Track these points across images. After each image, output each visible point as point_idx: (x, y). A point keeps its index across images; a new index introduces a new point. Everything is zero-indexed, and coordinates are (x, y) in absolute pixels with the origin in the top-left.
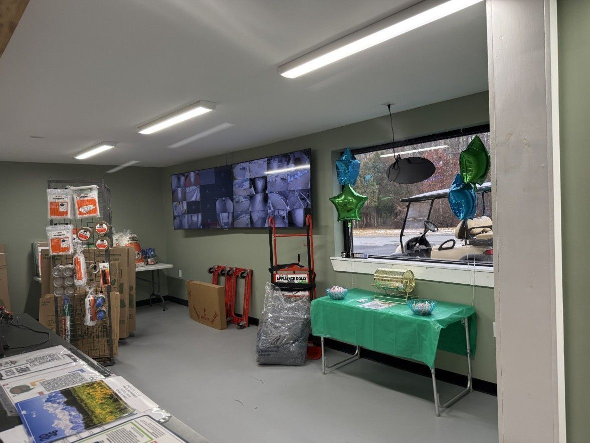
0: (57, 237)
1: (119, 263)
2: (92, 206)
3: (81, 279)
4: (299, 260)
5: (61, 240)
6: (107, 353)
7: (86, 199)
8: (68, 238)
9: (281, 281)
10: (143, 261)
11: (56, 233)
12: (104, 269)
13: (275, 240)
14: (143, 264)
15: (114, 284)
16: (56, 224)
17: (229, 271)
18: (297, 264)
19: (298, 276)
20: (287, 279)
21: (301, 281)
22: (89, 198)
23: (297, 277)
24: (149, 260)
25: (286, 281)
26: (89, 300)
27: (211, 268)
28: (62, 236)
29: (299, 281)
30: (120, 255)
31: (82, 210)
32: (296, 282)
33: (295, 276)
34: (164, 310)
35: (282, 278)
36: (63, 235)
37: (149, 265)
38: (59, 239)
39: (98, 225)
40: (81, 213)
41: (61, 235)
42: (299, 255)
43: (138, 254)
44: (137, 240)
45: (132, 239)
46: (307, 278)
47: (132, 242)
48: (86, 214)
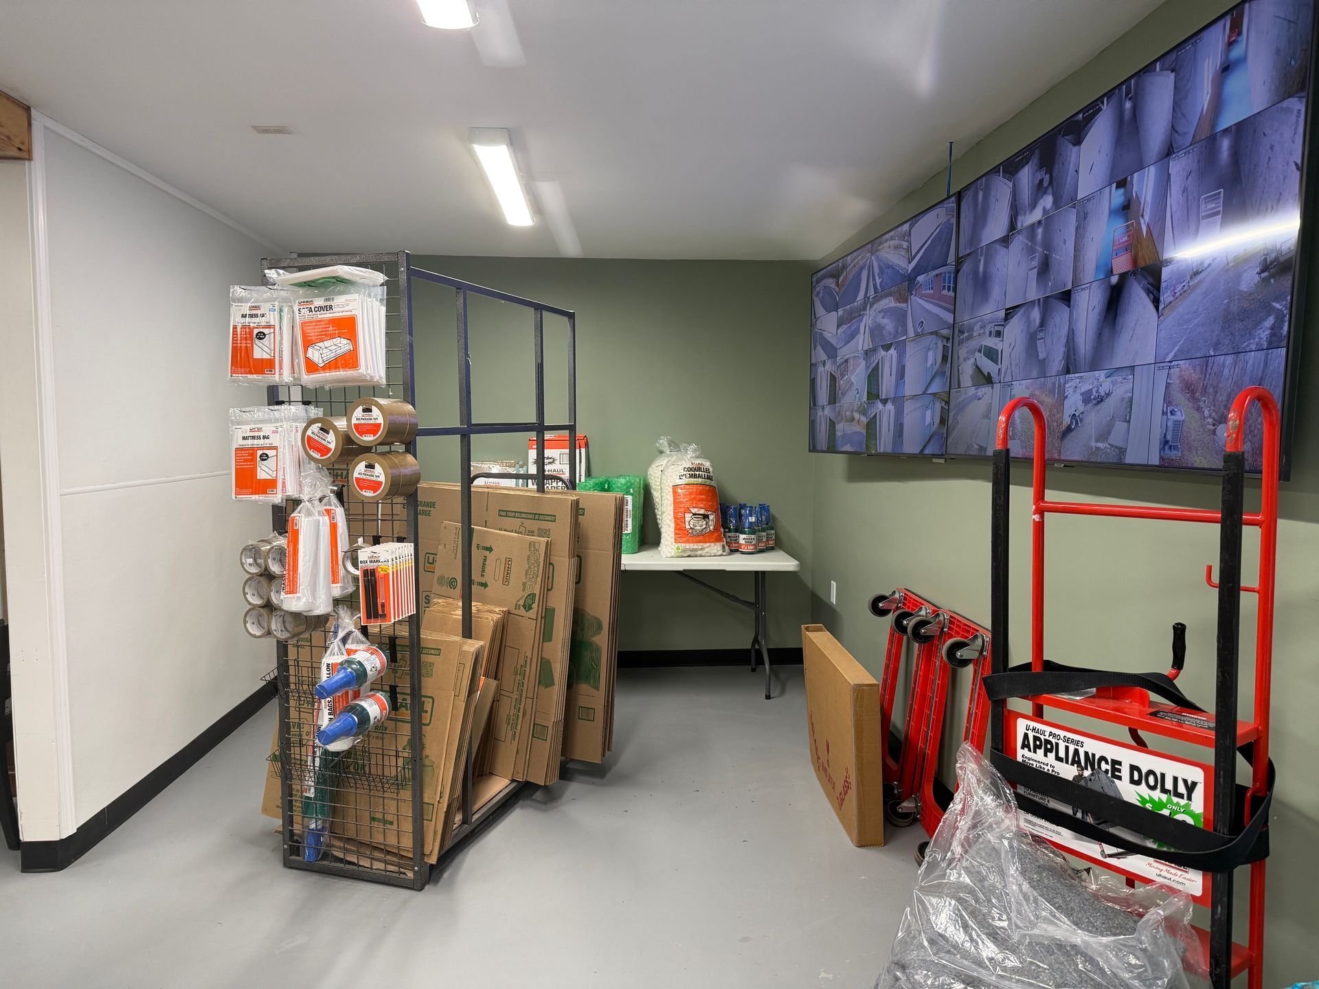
0: (249, 442)
2: (344, 341)
4: (1178, 662)
5: (260, 453)
7: (327, 315)
8: (275, 448)
9: (1039, 759)
10: (718, 540)
11: (246, 430)
13: (1039, 529)
14: (716, 548)
16: (282, 403)
17: (923, 623)
18: (1164, 686)
19: (1146, 762)
20: (1076, 761)
21: (1157, 795)
22: (337, 313)
23: (1133, 768)
24: (742, 538)
25: (1068, 772)
27: (881, 598)
28: (261, 442)
29: (1143, 789)
31: (315, 354)
32: (1129, 792)
33: (1129, 757)
34: (768, 697)
35: (1049, 747)
36: (264, 437)
37: (743, 553)
38: (253, 450)
39: (360, 408)
40: (311, 367)
41: (259, 438)
42: (1179, 631)
43: (705, 517)
44: (709, 478)
46: (1199, 793)
47: (693, 480)
48: (324, 368)
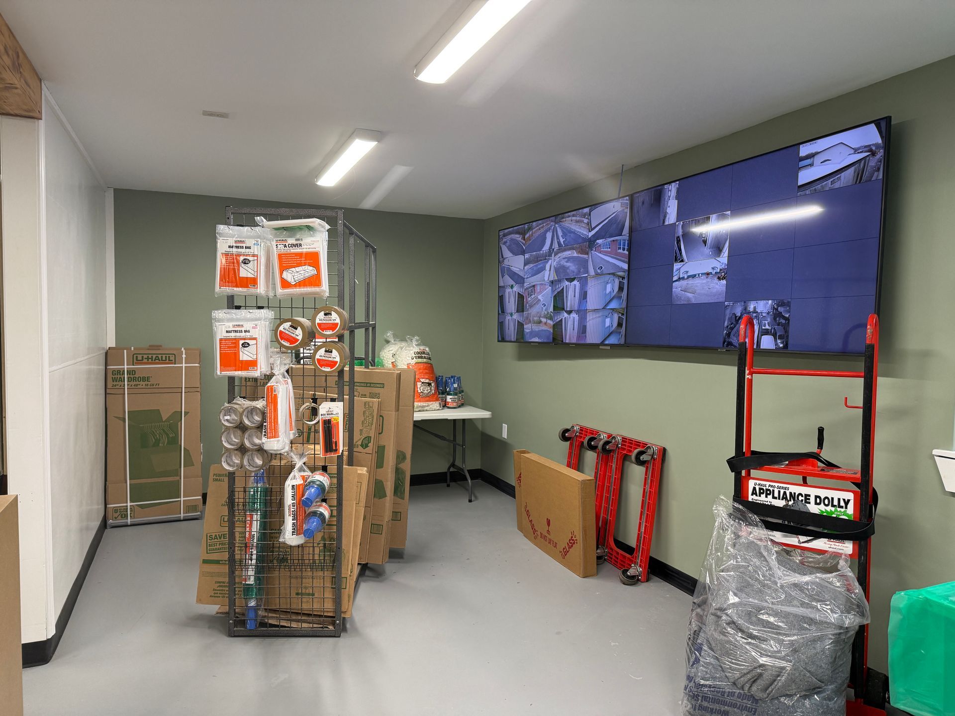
0: (233, 335)
1: (380, 404)
2: (311, 268)
3: (276, 436)
4: (820, 444)
5: (241, 342)
6: (329, 606)
7: (297, 250)
8: (255, 339)
9: (762, 499)
10: (437, 400)
11: (230, 326)
12: (328, 417)
13: (750, 381)
14: (436, 405)
15: (367, 446)
16: (238, 308)
17: (607, 443)
18: (815, 456)
19: (823, 493)
20: (785, 497)
21: (829, 508)
22: (304, 249)
23: (816, 497)
24: (449, 398)
25: (780, 503)
26: (293, 486)
27: (567, 431)
28: (243, 334)
29: (822, 507)
30: (382, 385)
31: (288, 276)
32: (813, 508)
33: (813, 492)
34: (470, 501)
35: (768, 493)
36: (245, 331)
37: (449, 408)
38: (235, 341)
39: (322, 313)
40: (285, 284)
41: (241, 332)
42: (821, 431)
43: (429, 384)
44: (429, 359)
45: (420, 355)
46: (851, 505)
47: (420, 360)
48: (295, 286)
